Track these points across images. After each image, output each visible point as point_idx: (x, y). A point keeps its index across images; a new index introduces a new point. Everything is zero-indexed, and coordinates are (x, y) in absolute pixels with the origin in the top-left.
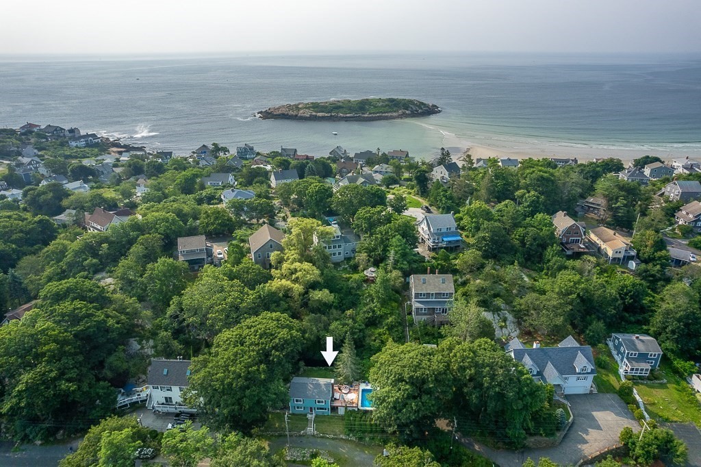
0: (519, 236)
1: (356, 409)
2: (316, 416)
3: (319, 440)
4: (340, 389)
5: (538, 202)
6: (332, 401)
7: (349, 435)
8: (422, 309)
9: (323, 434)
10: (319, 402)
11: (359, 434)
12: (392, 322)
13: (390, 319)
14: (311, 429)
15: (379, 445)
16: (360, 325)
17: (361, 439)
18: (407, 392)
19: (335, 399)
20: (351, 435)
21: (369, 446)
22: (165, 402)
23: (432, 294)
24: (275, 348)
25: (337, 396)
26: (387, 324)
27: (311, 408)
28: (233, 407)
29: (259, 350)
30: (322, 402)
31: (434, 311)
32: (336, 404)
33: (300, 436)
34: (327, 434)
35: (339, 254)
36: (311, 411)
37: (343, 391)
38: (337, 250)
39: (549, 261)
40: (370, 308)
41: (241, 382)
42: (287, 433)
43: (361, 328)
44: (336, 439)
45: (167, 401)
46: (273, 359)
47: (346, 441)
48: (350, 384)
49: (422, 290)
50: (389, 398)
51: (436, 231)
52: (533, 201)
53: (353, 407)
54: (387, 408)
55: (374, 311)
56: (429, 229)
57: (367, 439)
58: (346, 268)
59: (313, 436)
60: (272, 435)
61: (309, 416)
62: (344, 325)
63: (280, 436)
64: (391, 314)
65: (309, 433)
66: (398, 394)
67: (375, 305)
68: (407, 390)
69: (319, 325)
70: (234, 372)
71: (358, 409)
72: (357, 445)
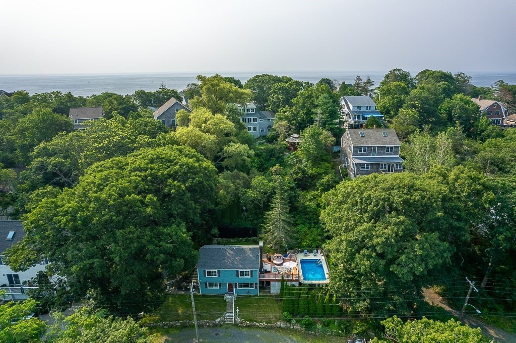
0: (444, 110)
1: (297, 284)
2: (238, 297)
3: (245, 331)
4: (270, 260)
5: (449, 90)
6: (261, 272)
7: (289, 321)
8: (363, 165)
9: (250, 320)
10: (242, 274)
11: (307, 319)
12: (328, 181)
13: (326, 178)
14: (231, 316)
15: (339, 335)
16: (289, 183)
17: (309, 326)
18: (403, 227)
19: (266, 272)
20: (294, 321)
21: (323, 336)
22: (7, 282)
23: (374, 149)
24: (174, 176)
25: (267, 267)
26: (322, 185)
27: (230, 285)
28: (91, 261)
29: (146, 177)
30: (247, 274)
31: (378, 168)
32: (267, 277)
33: (215, 326)
34: (257, 322)
35: (255, 129)
36: (231, 290)
37: (275, 262)
38: (252, 125)
39: (483, 131)
40: (299, 168)
41: (107, 215)
42: (195, 322)
43: (291, 185)
44: (271, 328)
45: (11, 282)
46: (170, 191)
47: (286, 330)
48: (284, 253)
49: (362, 143)
50: (371, 239)
51: (356, 110)
52: (445, 88)
53: (292, 280)
54: (369, 257)
55: (304, 171)
56: (348, 108)
57: (319, 326)
58: (263, 143)
59: (236, 325)
60: (171, 327)
61: (227, 297)
62: (270, 181)
63: (184, 327)
64: (326, 173)
65: (228, 321)
66: (387, 231)
67: (306, 164)
68: (402, 223)
69: (238, 181)
70: (97, 199)
71: (300, 284)
72: (305, 336)
